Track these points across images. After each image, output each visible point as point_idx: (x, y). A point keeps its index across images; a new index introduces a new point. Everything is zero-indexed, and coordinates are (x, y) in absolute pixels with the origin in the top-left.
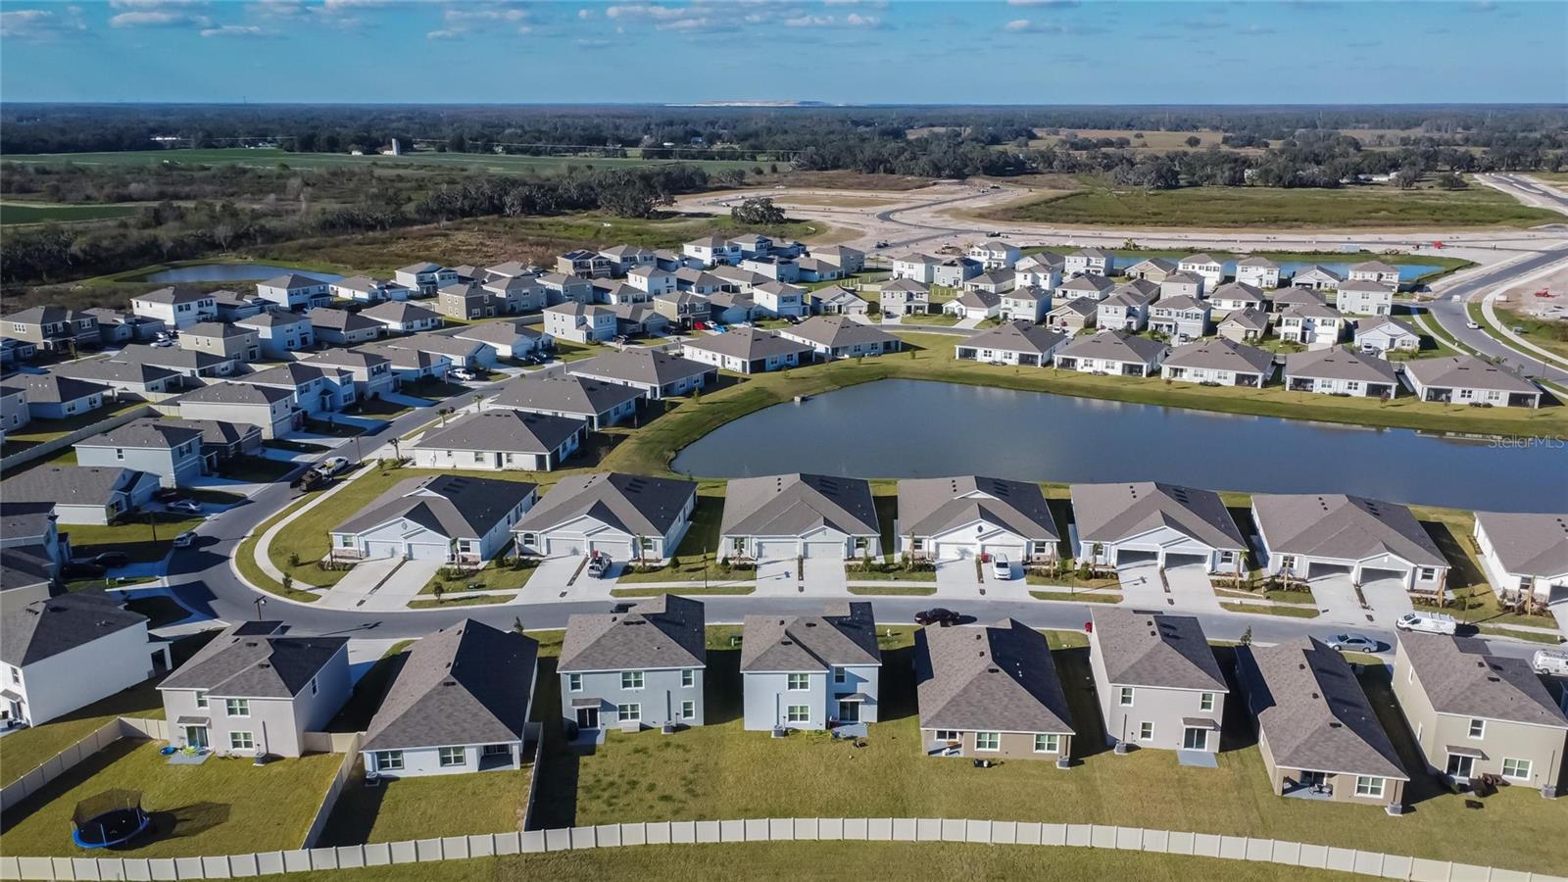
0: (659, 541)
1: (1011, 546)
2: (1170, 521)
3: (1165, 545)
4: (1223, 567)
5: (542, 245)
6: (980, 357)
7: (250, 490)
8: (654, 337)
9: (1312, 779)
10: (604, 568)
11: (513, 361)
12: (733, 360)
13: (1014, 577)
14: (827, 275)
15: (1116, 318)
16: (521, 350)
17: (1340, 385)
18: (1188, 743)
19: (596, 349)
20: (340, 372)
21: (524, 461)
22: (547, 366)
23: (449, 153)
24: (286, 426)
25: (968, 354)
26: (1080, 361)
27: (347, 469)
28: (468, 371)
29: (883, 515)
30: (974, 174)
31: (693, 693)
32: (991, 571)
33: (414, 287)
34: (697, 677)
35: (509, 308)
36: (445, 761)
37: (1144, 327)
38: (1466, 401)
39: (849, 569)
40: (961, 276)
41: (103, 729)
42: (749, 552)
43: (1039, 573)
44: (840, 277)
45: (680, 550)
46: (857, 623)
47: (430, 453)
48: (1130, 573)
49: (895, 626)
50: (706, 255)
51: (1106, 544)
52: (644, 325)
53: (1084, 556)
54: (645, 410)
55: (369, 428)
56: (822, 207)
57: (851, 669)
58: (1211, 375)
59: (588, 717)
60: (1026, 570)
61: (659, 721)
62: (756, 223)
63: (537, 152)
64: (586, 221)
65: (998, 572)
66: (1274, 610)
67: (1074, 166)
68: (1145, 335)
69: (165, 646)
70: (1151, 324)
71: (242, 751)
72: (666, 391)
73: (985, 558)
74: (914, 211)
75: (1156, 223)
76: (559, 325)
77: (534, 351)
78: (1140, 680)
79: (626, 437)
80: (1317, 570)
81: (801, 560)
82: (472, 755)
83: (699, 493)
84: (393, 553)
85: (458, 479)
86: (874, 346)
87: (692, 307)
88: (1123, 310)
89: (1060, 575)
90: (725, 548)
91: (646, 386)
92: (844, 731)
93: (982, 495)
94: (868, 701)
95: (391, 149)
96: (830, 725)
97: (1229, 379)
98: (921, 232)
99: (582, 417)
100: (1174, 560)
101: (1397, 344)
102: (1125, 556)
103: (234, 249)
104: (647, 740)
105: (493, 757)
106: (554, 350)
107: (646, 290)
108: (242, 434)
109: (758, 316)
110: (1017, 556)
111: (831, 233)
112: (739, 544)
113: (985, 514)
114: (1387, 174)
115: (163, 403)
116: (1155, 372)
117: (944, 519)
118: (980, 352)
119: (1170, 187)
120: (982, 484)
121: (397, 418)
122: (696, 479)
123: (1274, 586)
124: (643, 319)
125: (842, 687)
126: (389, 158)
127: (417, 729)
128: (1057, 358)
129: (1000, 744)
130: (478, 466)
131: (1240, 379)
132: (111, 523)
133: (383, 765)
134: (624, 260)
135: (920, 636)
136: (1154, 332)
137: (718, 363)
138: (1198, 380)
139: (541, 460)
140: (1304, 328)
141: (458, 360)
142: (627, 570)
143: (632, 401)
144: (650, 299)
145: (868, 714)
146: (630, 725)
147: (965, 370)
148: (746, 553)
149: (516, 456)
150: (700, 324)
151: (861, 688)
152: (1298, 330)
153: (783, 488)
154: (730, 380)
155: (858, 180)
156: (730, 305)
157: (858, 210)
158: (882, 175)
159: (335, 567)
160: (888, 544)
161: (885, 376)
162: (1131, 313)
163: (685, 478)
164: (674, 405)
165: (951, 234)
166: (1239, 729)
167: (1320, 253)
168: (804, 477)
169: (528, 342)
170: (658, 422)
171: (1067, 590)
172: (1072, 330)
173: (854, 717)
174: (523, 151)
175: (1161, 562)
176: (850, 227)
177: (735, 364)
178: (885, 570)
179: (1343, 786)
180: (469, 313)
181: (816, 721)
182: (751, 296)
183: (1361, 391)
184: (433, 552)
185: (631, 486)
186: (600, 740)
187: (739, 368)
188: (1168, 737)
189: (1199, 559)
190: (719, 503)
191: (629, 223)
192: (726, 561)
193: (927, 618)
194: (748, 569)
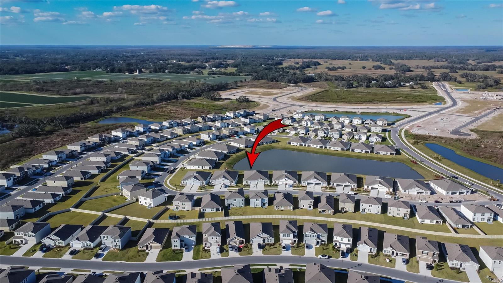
0: (234, 182)
1: (291, 182)
2: (315, 178)
3: (314, 182)
4: (324, 185)
5: (191, 110)
6: (292, 144)
7: (160, 173)
8: (224, 139)
9: (323, 211)
10: (226, 186)
11: (196, 146)
12: (242, 145)
13: (290, 187)
14: (260, 121)
15: (321, 134)
16: (198, 143)
17: (360, 151)
18: (309, 208)
19: (212, 142)
20: (168, 150)
21: (207, 168)
22: (204, 146)
23: (153, 73)
24: (160, 161)
25: (289, 143)
26: (311, 145)
27: (175, 169)
28: (189, 148)
29: (270, 177)
30: (300, 82)
31: (243, 202)
32: (287, 186)
33: (168, 126)
34: (244, 200)
35: (191, 131)
36: (211, 210)
37: (327, 136)
38: (382, 154)
39: (265, 186)
40: (290, 122)
41: (163, 208)
42: (249, 183)
43: (294, 186)
44: (263, 121)
45: (237, 183)
46: (265, 193)
47: (190, 166)
48: (309, 186)
49: (271, 194)
50: (232, 115)
51: (305, 182)
52: (222, 136)
53: (302, 184)
54: (226, 157)
55: (175, 161)
56: (258, 96)
57: (264, 199)
58: (336, 148)
59: (229, 205)
60: (293, 186)
61: (238, 206)
62: (242, 102)
63: (178, 73)
64: (199, 102)
65: (288, 186)
66: (329, 191)
67: (327, 79)
68: (327, 138)
69: (166, 197)
70: (329, 136)
71: (184, 210)
72: (229, 153)
73: (286, 184)
74: (281, 97)
75: (342, 102)
76: (204, 136)
77: (200, 143)
78: (303, 199)
79: (223, 163)
80: (338, 185)
81: (257, 185)
82: (215, 209)
83: (239, 173)
84: (191, 184)
85: (200, 172)
86: (270, 142)
87: (232, 132)
88: (323, 132)
89: (298, 186)
90: (244, 183)
91: (225, 152)
92: (263, 207)
93: (286, 174)
94: (267, 203)
95: (137, 72)
96: (262, 206)
97: (339, 149)
98: (283, 106)
99: (215, 159)
100: (316, 184)
101: (377, 140)
102: (308, 184)
103: (117, 113)
104: (237, 208)
105: (217, 210)
106: (204, 143)
107: (220, 126)
108: (155, 163)
109: (246, 134)
110: (291, 184)
111: (261, 106)
112: (247, 182)
113: (286, 177)
114: (409, 82)
115: (134, 156)
116: (326, 148)
117: (280, 178)
118: (292, 143)
119: (350, 88)
120: (286, 172)
121: (179, 159)
122: (238, 171)
123: (330, 188)
124: (221, 135)
125: (263, 201)
126: (136, 75)
127: (207, 206)
128: (307, 145)
129: (284, 208)
130: (199, 169)
131: (342, 149)
132: (141, 179)
133: (204, 211)
134: (213, 117)
135: (274, 195)
136: (329, 137)
137: (239, 147)
138: (334, 149)
139: (210, 168)
140: (359, 137)
141: (186, 146)
142: (229, 186)
143: (224, 155)
144: (221, 129)
145: (267, 205)
146: (235, 206)
147: (288, 147)
148: (248, 184)
149: (205, 167)
150: (233, 135)
151: (266, 201)
152: (358, 137)
153: (254, 173)
154: (241, 150)
155: (268, 85)
156: (240, 131)
157: (268, 97)
158: (275, 82)
159: (182, 186)
160: (271, 182)
161: (272, 148)
162: (325, 133)
163: (236, 171)
164: (231, 156)
165: (290, 106)
166: (316, 206)
167: (377, 113)
168: (257, 171)
169: (199, 141)
170: (229, 159)
171: (298, 189)
172: (313, 136)
173: (265, 205)
174: (174, 73)
175: (314, 184)
176: (266, 104)
177: (242, 146)
178: (270, 186)
179: (327, 212)
180: (183, 133)
181: (260, 206)
182: (244, 127)
183: (364, 152)
184: (198, 184)
185: (228, 172)
186: (231, 208)
187: (243, 147)
188: (306, 207)
189: (320, 184)
190: (243, 175)
191: (210, 102)
192: (245, 185)
193: (276, 193)
194: (248, 186)
